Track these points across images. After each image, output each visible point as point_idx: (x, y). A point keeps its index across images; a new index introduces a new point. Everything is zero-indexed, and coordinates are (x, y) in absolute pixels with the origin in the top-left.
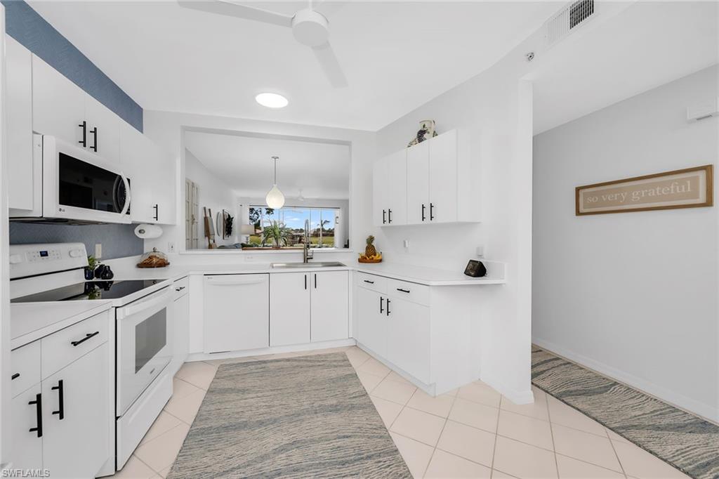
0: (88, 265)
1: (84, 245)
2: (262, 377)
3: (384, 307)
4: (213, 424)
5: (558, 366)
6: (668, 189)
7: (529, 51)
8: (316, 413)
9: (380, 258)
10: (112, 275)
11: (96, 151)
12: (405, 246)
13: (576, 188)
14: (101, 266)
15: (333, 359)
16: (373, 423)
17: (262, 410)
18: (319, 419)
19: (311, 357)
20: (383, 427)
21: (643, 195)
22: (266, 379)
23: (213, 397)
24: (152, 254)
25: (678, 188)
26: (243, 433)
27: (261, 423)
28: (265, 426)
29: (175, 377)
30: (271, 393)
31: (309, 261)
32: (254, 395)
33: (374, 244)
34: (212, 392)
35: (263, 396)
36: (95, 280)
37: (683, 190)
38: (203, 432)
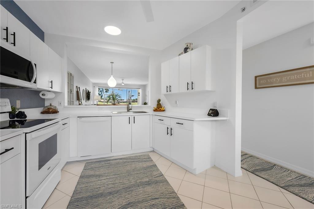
0: (11, 110)
1: (9, 100)
2: (109, 168)
3: (169, 132)
4: (84, 195)
5: (248, 158)
6: (301, 76)
7: (243, 7)
8: (139, 186)
9: (163, 109)
10: (26, 117)
11: (14, 45)
12: (176, 103)
13: (255, 76)
14: (20, 112)
15: (144, 158)
16: (169, 190)
17: (110, 186)
18: (141, 190)
19: (132, 157)
20: (174, 192)
21: (288, 79)
22: (111, 169)
23: (83, 180)
24: (49, 107)
25: (305, 75)
26: (101, 200)
27: (110, 193)
28: (112, 195)
29: (62, 170)
30: (114, 176)
31: (130, 111)
32: (105, 178)
33: (161, 103)
34: (83, 177)
35: (110, 178)
36: (16, 119)
37: (308, 76)
38: (78, 200)
